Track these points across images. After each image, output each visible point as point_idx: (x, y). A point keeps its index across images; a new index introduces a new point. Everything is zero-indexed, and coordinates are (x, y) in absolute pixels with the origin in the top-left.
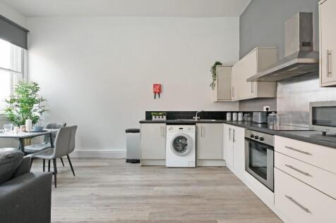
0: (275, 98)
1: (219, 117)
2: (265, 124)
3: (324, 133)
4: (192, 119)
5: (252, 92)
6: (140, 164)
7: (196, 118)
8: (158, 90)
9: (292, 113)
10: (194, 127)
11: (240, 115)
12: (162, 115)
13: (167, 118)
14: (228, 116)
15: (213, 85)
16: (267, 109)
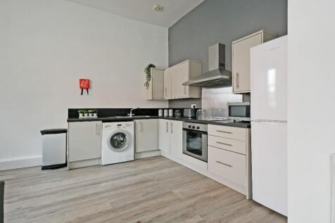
0: (200, 99)
1: (153, 113)
2: (194, 117)
3: (235, 121)
4: (127, 115)
5: (185, 93)
6: (67, 168)
7: (131, 115)
8: (85, 85)
9: (212, 109)
10: (132, 123)
11: (170, 111)
12: (93, 113)
13: (99, 116)
14: (160, 112)
15: (147, 84)
16: (194, 107)
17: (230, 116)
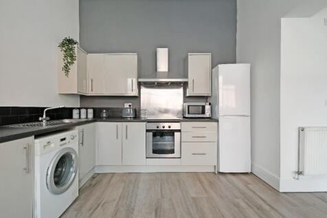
14: (75, 113)
15: (66, 69)
16: (130, 106)
17: (188, 113)
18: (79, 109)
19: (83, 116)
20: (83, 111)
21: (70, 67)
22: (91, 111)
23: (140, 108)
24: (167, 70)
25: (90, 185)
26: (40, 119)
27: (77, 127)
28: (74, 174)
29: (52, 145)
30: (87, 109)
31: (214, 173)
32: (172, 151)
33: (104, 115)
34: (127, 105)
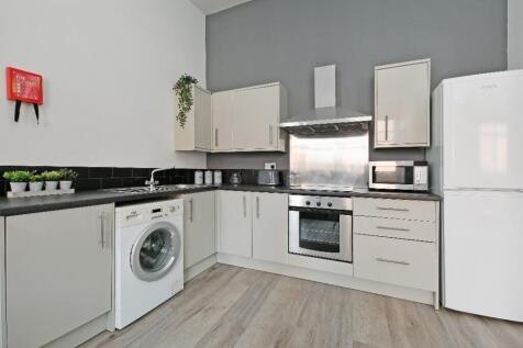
4: (144, 185)
12: (59, 180)
14: (198, 175)
15: (182, 118)
16: (273, 167)
17: (374, 181)
18: (204, 171)
19: (208, 181)
20: (208, 174)
21: (187, 114)
22: (218, 175)
23: (288, 171)
24: (333, 104)
25: (205, 277)
26: (147, 183)
27: (183, 196)
28: (173, 259)
29: (140, 217)
30: (213, 171)
31: (433, 307)
32: (336, 249)
33: (236, 181)
34: (268, 166)
